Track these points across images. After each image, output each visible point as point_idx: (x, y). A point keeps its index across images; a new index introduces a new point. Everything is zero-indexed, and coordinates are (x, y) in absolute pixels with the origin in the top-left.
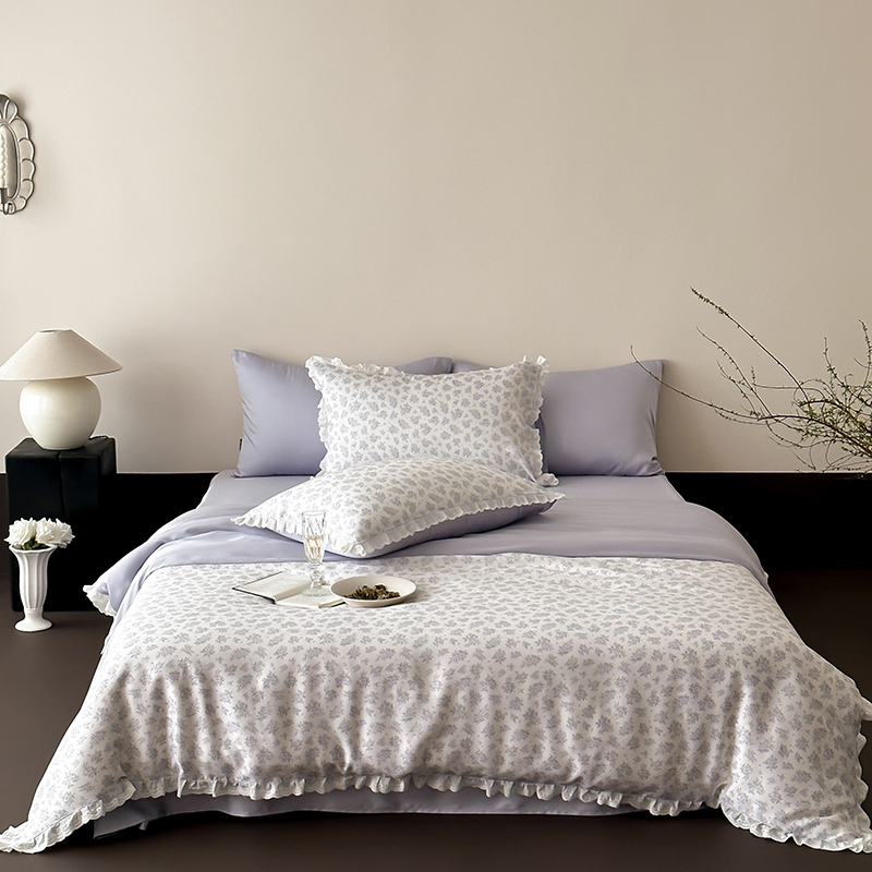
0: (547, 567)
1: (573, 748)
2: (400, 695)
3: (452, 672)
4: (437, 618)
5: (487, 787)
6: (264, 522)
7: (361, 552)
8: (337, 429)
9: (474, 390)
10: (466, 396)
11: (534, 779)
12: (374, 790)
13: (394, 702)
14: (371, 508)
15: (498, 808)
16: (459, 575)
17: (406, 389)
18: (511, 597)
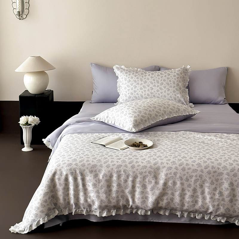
0: (196, 136)
1: (210, 202)
2: (149, 182)
3: (167, 174)
4: (161, 155)
5: (179, 214)
6: (101, 119)
7: (134, 130)
8: (123, 88)
9: (167, 76)
10: (165, 78)
11: (196, 212)
12: (139, 214)
13: (147, 184)
14: (137, 116)
15: (182, 221)
16: (167, 139)
17: (145, 76)
18: (186, 147)
